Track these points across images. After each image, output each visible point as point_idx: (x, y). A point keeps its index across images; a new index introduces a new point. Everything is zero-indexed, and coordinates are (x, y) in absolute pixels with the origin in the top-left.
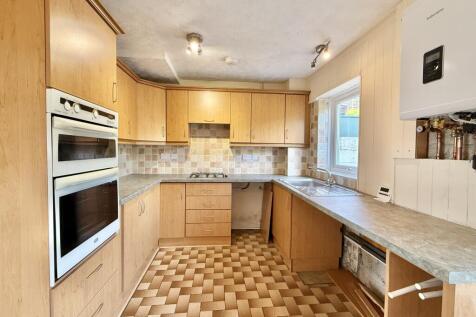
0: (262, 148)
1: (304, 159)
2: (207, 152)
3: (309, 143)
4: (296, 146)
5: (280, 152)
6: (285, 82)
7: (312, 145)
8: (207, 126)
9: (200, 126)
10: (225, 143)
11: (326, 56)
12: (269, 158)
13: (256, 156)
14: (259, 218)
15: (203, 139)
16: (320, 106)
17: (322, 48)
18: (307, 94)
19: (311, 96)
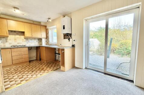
0: (35, 39)
1: (46, 41)
2: (15, 40)
3: (47, 38)
4: (44, 38)
5: (40, 40)
6: (40, 22)
7: (48, 38)
8: (15, 31)
9: (12, 31)
10: (23, 37)
11: (50, 20)
12: (37, 41)
13: (33, 41)
14: (36, 56)
15: (14, 36)
16: (49, 30)
17: (49, 19)
18: (46, 26)
19: (47, 27)
